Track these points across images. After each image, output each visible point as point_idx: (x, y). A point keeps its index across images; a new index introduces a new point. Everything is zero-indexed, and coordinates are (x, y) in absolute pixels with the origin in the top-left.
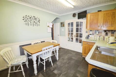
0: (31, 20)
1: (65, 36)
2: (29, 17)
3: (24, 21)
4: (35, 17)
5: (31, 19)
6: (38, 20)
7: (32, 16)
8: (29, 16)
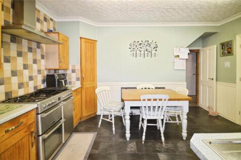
0: (140, 48)
1: (235, 83)
2: (139, 44)
3: (130, 50)
4: (148, 41)
5: (141, 46)
6: (153, 46)
7: (144, 41)
8: (138, 42)
